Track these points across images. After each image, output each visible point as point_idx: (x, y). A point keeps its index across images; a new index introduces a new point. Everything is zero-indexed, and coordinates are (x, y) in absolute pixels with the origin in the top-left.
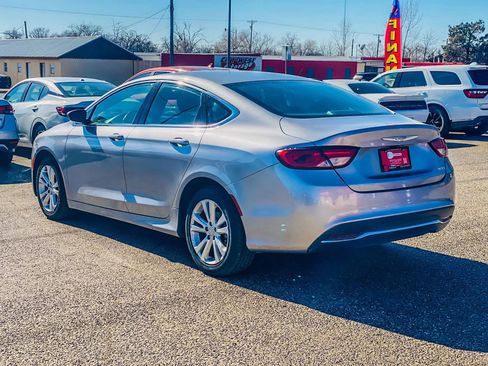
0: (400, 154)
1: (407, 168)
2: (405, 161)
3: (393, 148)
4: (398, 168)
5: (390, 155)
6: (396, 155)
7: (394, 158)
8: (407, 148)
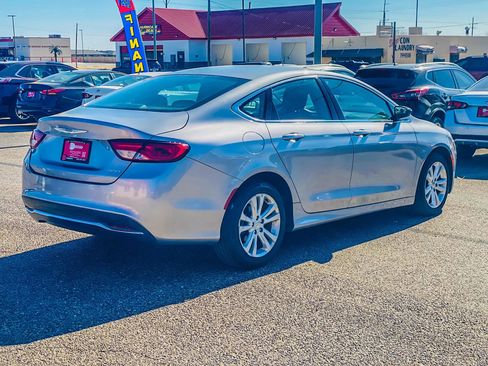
0: (81, 147)
1: (82, 162)
2: (84, 155)
3: (78, 140)
4: (74, 160)
5: (73, 146)
6: (77, 147)
7: (76, 150)
8: (91, 143)
